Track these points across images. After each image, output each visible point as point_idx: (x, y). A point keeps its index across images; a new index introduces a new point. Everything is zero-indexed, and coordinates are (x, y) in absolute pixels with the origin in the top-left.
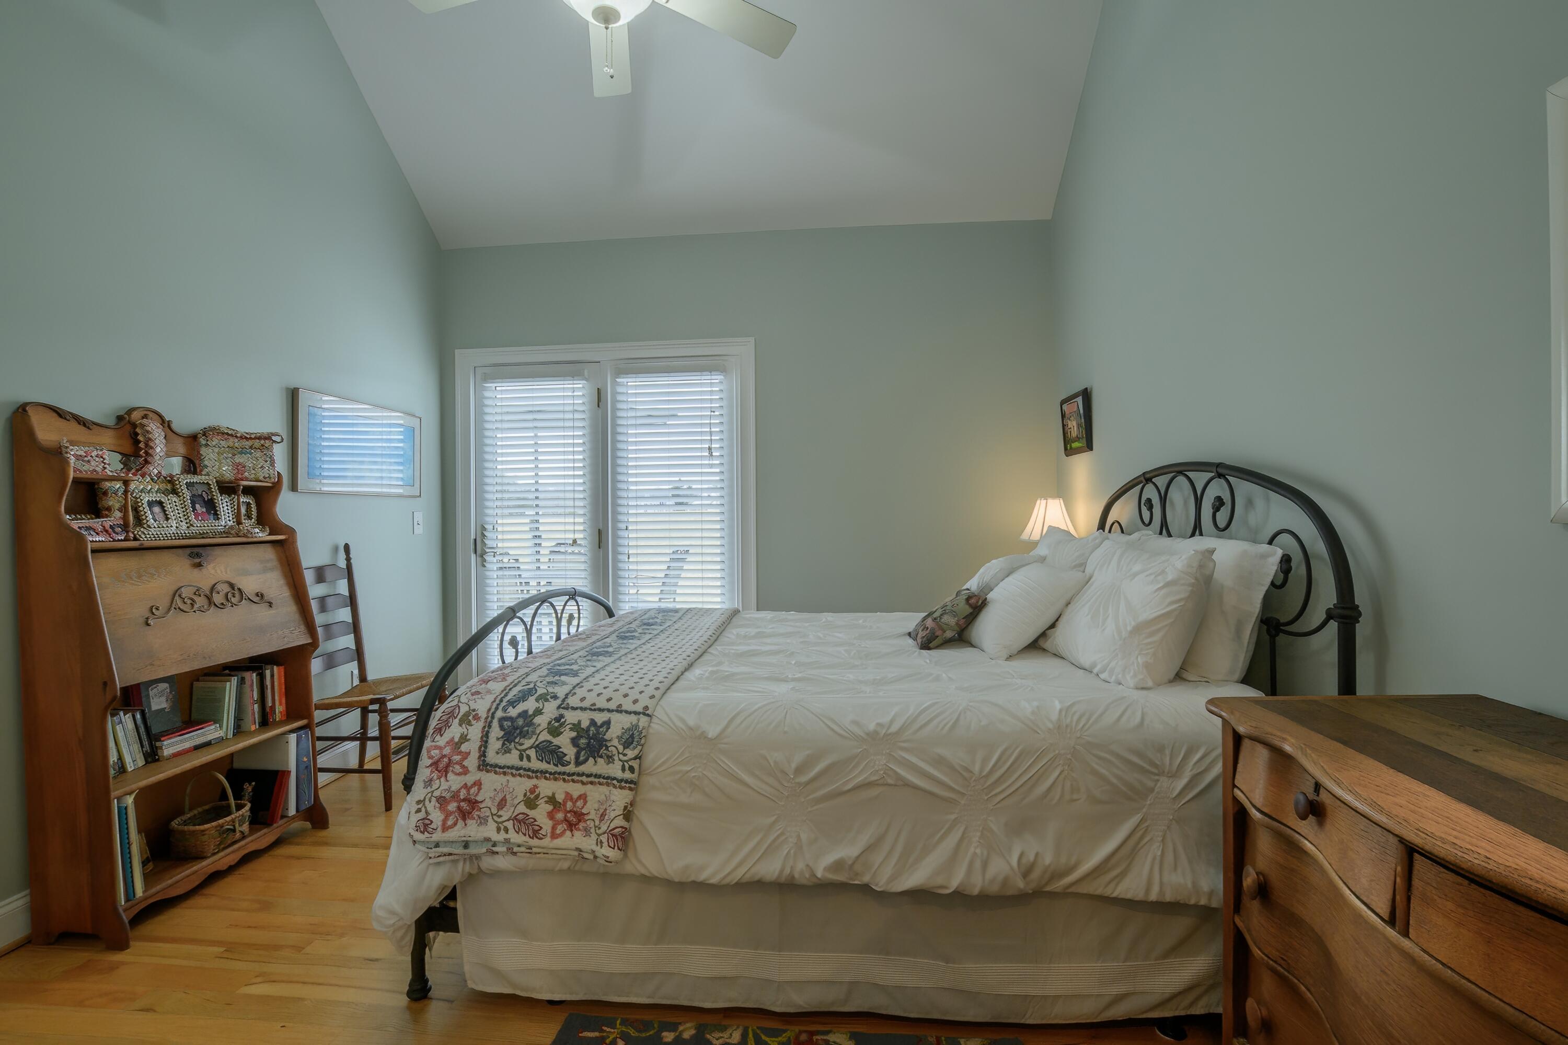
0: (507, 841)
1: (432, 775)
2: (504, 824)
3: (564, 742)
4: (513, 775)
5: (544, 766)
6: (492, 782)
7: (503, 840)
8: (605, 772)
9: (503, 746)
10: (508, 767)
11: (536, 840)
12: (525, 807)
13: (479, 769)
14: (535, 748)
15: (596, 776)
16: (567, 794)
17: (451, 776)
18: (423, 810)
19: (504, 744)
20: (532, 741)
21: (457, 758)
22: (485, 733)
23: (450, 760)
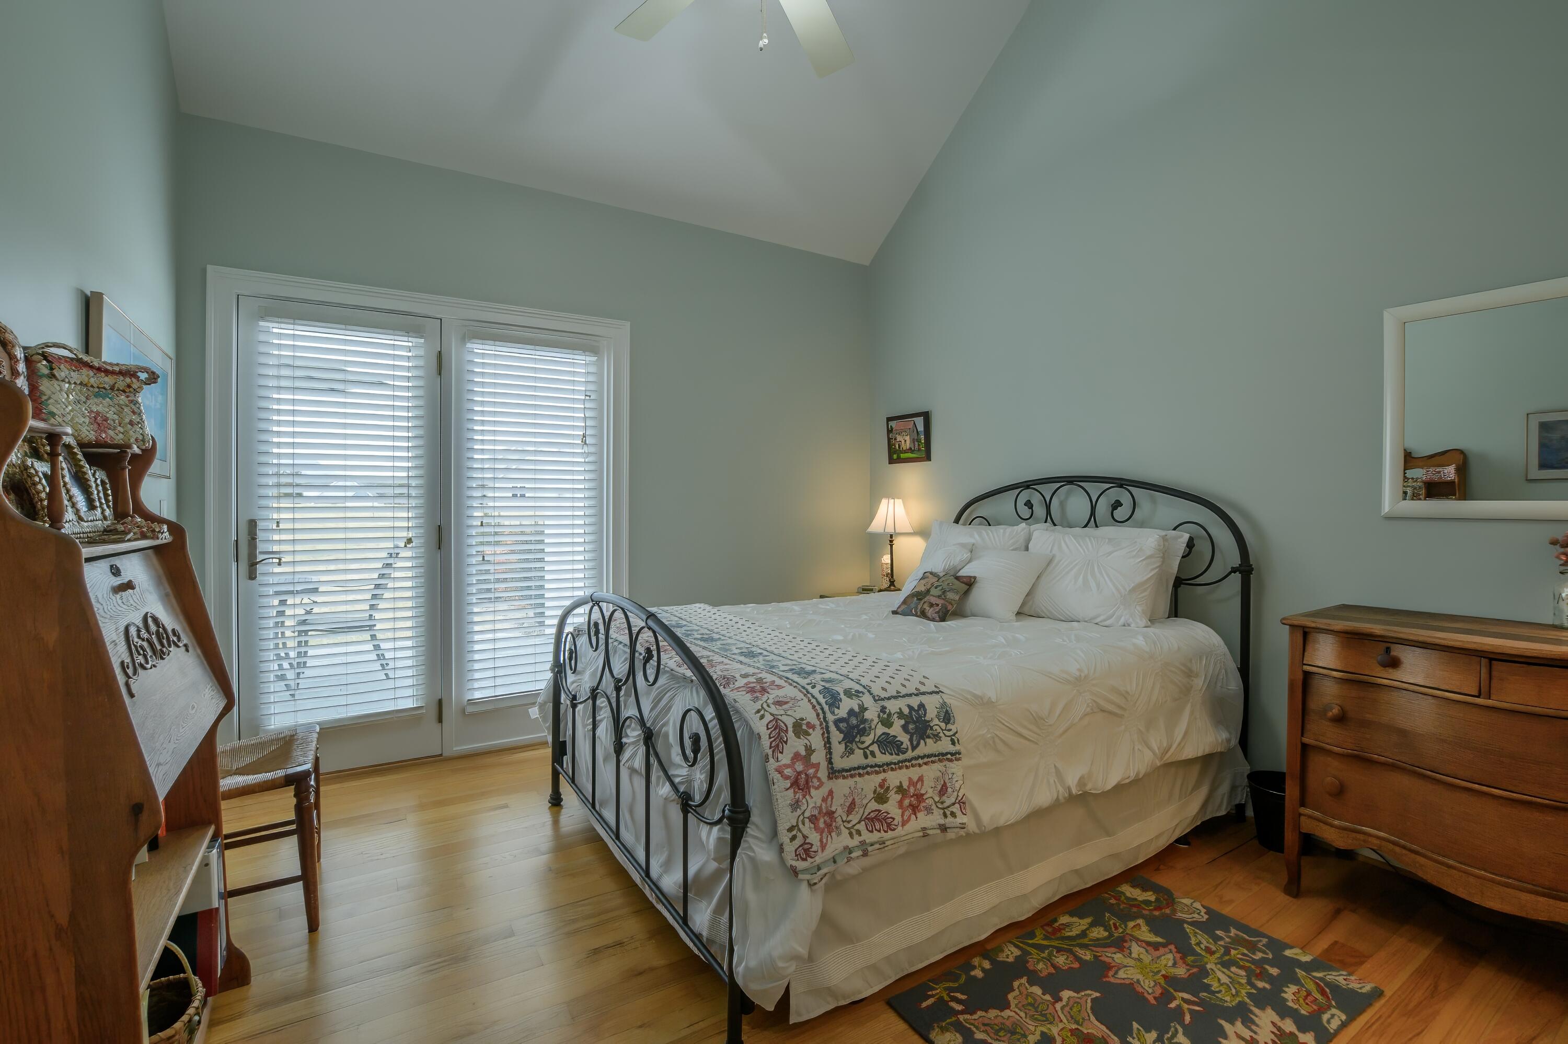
0: (863, 843)
1: (797, 797)
2: (855, 828)
3: (896, 730)
4: (860, 775)
5: (887, 758)
6: (842, 786)
7: (859, 844)
8: (935, 750)
9: (846, 749)
10: (855, 769)
11: (890, 832)
12: (876, 804)
13: (830, 778)
14: (876, 742)
15: (929, 756)
16: (910, 779)
17: (813, 792)
18: (799, 835)
19: (846, 747)
20: (872, 736)
21: (811, 771)
22: (826, 740)
23: (806, 775)
